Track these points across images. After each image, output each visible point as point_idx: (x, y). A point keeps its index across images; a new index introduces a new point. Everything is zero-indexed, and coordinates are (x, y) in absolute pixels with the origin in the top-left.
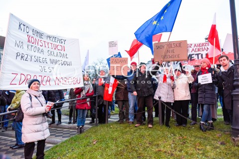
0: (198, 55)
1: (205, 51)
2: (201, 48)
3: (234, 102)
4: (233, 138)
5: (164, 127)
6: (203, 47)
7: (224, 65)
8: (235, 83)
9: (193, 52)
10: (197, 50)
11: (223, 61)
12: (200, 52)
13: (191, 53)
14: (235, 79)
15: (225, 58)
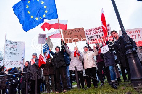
0: (97, 36)
1: (101, 32)
2: (98, 30)
3: (128, 59)
4: (135, 87)
5: (81, 89)
6: (100, 30)
7: (116, 37)
8: (126, 46)
9: (94, 35)
10: (96, 33)
11: (114, 35)
12: (98, 34)
13: (93, 35)
14: (125, 43)
15: (114, 32)
